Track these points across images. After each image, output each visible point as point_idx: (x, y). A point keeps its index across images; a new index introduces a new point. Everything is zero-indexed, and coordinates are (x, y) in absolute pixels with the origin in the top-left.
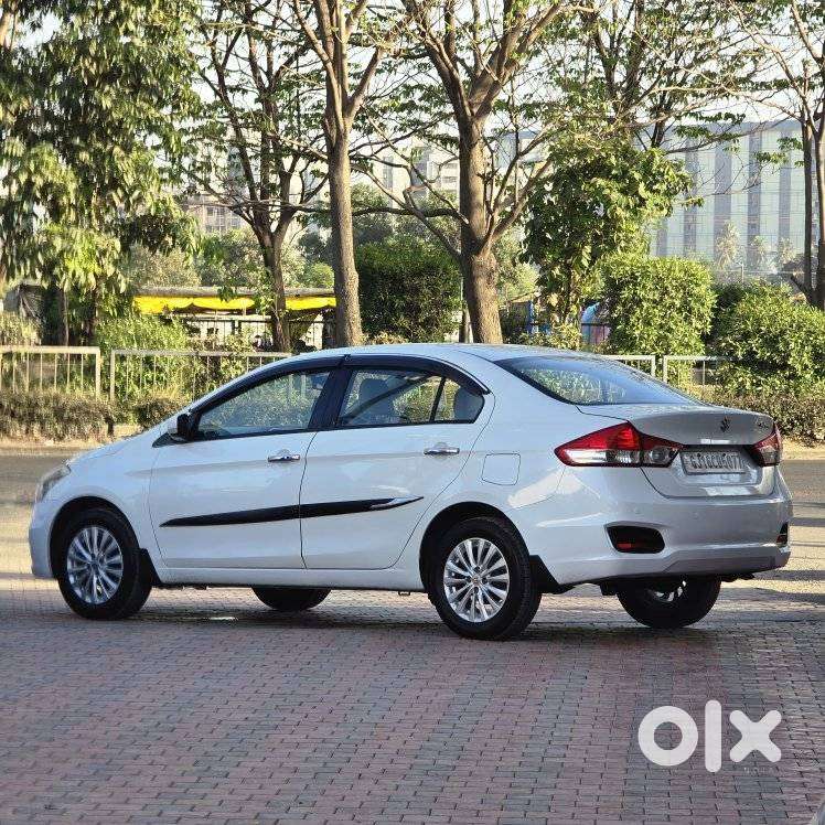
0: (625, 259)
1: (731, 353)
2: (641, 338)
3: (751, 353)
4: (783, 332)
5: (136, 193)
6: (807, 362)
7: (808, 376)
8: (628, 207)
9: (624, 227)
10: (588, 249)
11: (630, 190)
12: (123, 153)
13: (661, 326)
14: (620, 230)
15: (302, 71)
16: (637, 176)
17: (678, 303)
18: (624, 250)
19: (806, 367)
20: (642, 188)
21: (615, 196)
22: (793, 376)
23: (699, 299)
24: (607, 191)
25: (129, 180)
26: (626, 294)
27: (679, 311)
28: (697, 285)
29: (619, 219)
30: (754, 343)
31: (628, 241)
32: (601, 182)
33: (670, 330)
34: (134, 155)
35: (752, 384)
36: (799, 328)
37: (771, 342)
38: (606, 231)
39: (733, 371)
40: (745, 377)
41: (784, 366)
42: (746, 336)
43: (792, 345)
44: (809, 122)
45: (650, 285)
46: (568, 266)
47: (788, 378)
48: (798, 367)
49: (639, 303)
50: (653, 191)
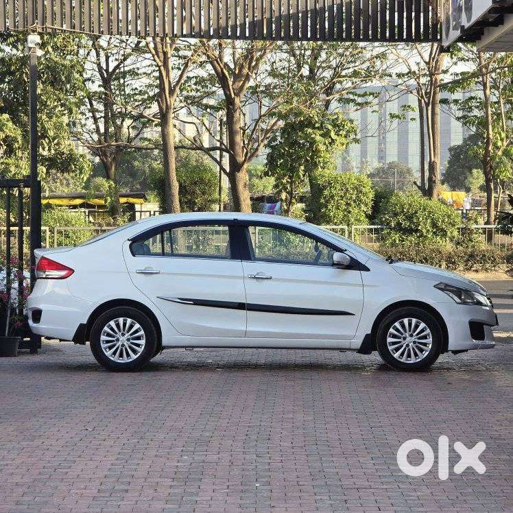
0: (324, 174)
1: (388, 224)
2: (334, 217)
3: (399, 224)
4: (416, 212)
5: (56, 141)
6: (429, 228)
7: (429, 236)
8: (325, 144)
9: (322, 155)
10: (302, 168)
11: (326, 135)
12: (47, 119)
13: (345, 210)
14: (320, 157)
15: (126, 69)
16: (330, 127)
17: (354, 197)
18: (323, 168)
19: (428, 230)
20: (332, 134)
21: (318, 138)
22: (422, 236)
23: (365, 194)
24: (313, 136)
25: (51, 133)
26: (326, 192)
27: (355, 202)
28: (364, 187)
29: (319, 151)
30: (401, 218)
31: (325, 163)
32: (310, 130)
33: (349, 212)
34: (54, 119)
35: (400, 240)
36: (424, 210)
37: (410, 218)
38: (312, 158)
39: (389, 234)
40: (396, 237)
41: (417, 231)
42: (396, 215)
43: (421, 219)
44: (422, 97)
45: (339, 187)
46: (291, 177)
47: (419, 237)
48: (424, 231)
49: (332, 197)
50: (338, 135)
